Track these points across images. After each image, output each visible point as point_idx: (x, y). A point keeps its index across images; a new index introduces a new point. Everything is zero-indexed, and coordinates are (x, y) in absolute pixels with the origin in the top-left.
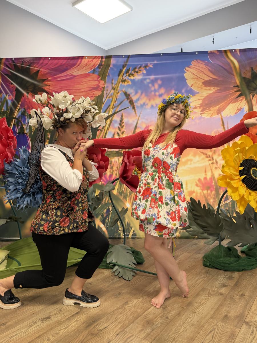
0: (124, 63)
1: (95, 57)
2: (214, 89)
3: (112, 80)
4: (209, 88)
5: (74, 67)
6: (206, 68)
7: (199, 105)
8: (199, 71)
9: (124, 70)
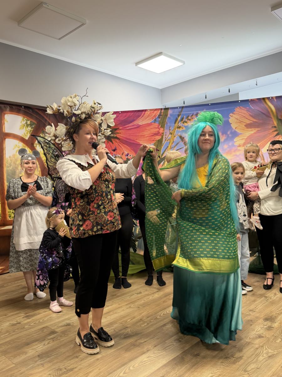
0: (179, 112)
1: (156, 110)
2: (255, 130)
3: (170, 127)
4: (250, 129)
5: (139, 118)
6: (247, 113)
7: (242, 144)
8: (242, 116)
9: (179, 119)
